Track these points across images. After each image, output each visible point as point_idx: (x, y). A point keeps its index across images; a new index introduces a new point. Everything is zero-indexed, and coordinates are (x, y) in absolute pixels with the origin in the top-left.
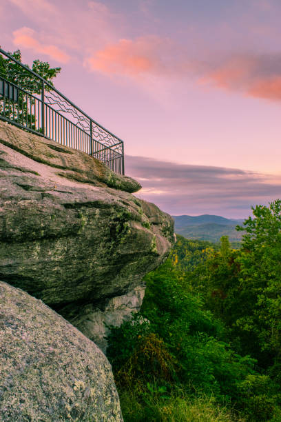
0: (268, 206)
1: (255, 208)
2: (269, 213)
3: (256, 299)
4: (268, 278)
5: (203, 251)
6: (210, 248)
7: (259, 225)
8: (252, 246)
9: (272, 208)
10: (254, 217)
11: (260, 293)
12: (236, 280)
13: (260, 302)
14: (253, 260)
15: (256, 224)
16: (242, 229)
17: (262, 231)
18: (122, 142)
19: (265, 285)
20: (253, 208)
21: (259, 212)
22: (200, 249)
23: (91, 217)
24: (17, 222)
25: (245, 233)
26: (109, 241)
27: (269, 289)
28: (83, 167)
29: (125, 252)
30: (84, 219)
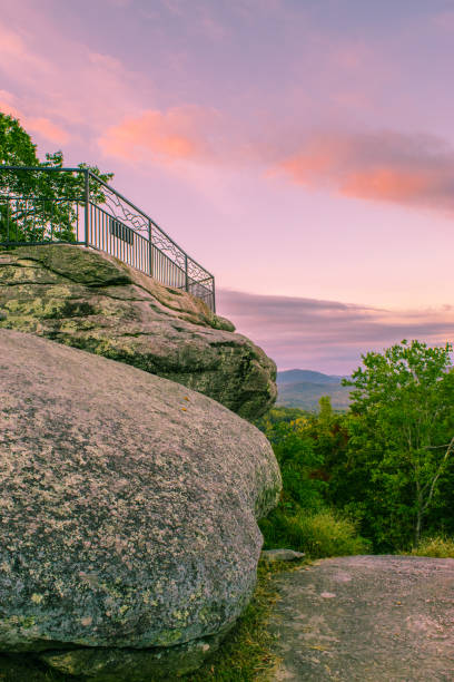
0: (383, 354)
1: (366, 356)
2: (385, 362)
3: (369, 476)
4: (385, 448)
5: (292, 423)
6: (302, 419)
7: (372, 378)
8: (363, 408)
9: (388, 356)
10: (365, 368)
11: (374, 467)
12: (342, 455)
13: (374, 477)
14: (365, 425)
15: (368, 378)
16: (350, 384)
17: (376, 386)
18: (213, 277)
19: (380, 457)
20: (363, 357)
21: (372, 361)
22: (288, 420)
23: (228, 354)
24: (185, 355)
25: (354, 389)
26: (238, 377)
27: (387, 461)
28: (196, 310)
29: (248, 389)
30: (223, 356)
